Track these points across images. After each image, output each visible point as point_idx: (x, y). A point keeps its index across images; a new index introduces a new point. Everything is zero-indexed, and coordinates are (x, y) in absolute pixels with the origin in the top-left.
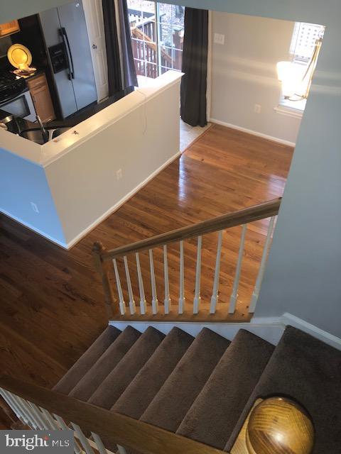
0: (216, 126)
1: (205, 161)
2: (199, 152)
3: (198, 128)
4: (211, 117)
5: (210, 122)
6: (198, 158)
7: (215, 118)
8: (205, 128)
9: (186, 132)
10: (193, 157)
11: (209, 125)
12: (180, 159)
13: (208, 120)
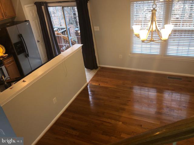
0: (103, 68)
1: (101, 85)
2: (97, 81)
3: (94, 70)
4: (99, 64)
5: (99, 67)
6: (97, 84)
7: (102, 65)
8: (98, 70)
9: (89, 73)
10: (94, 84)
11: (99, 68)
12: (88, 86)
13: (98, 66)
